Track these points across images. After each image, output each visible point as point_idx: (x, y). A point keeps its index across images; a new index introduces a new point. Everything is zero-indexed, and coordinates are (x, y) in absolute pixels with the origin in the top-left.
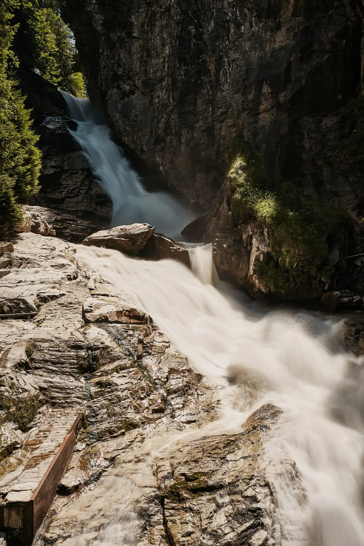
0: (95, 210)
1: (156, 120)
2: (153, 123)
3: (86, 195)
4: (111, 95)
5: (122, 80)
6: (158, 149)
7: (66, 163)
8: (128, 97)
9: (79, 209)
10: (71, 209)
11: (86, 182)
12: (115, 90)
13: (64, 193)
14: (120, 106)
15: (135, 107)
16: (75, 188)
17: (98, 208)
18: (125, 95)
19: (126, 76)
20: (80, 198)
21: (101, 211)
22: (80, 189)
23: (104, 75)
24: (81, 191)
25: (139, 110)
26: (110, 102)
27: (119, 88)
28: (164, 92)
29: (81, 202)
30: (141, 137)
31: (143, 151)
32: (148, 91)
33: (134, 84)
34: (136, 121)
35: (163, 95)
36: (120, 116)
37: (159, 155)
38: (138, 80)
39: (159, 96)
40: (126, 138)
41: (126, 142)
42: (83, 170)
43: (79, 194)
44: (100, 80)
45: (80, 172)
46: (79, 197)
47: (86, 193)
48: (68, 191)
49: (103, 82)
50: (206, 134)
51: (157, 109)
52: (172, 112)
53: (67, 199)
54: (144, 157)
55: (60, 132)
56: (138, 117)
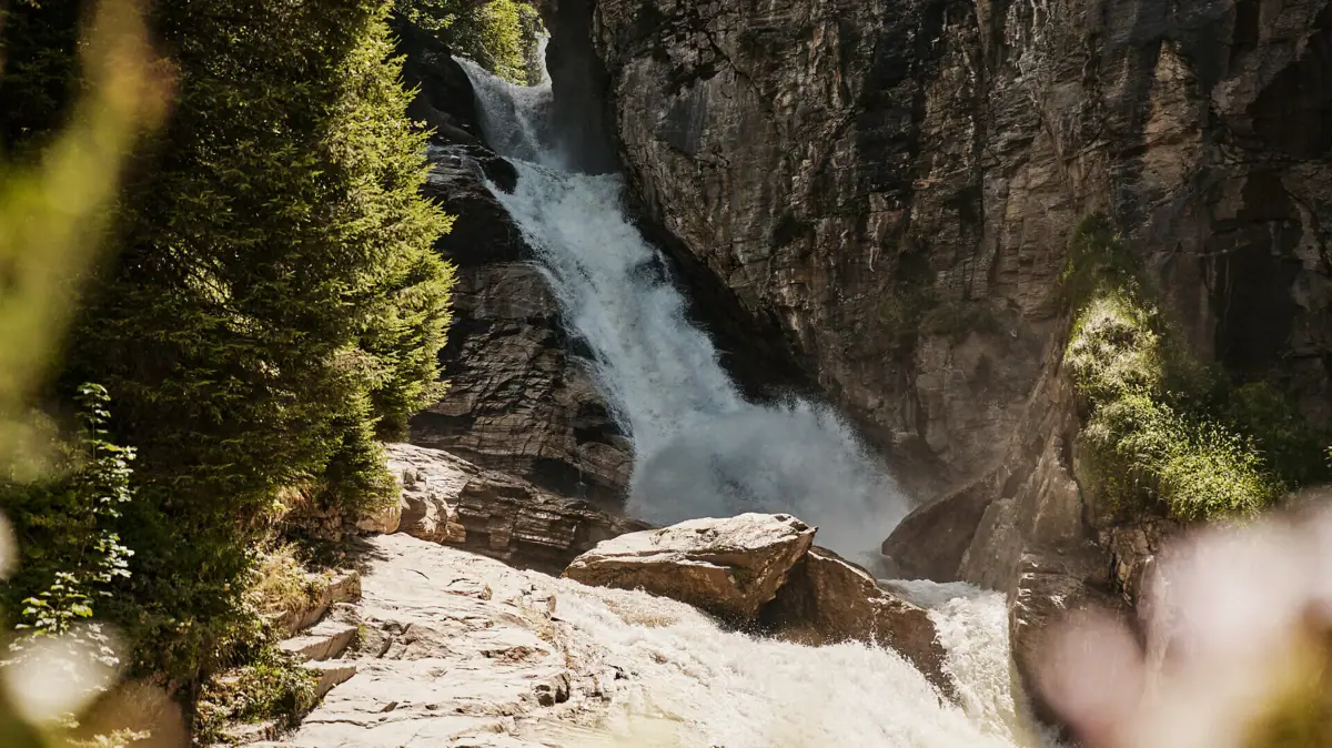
0: (574, 455)
1: (782, 163)
2: (771, 171)
3: (543, 406)
4: (634, 79)
5: (673, 30)
6: (786, 260)
7: (481, 296)
8: (690, 87)
9: (519, 452)
10: (493, 452)
11: (547, 364)
12: (649, 61)
13: (471, 397)
14: (662, 115)
15: (713, 119)
16: (508, 382)
17: (582, 449)
18: (681, 78)
19: (686, 19)
20: (522, 417)
21: (594, 462)
22: (524, 387)
23: (612, 12)
24: (528, 393)
25: (727, 127)
26: (630, 100)
27: (661, 55)
28: (812, 71)
29: (525, 430)
30: (728, 217)
31: (733, 263)
32: (759, 68)
33: (712, 44)
34: (713, 166)
35: (809, 81)
36: (660, 146)
37: (789, 277)
38: (726, 31)
39: (795, 86)
40: (679, 220)
41: (678, 232)
42: (536, 322)
43: (523, 402)
44: (596, 29)
45: (527, 328)
46: (523, 411)
47: (544, 399)
48: (485, 391)
49: (607, 37)
50: (955, 212)
51: (785, 126)
52: (837, 135)
53: (481, 419)
54: (735, 283)
55: (463, 195)
56: (720, 151)
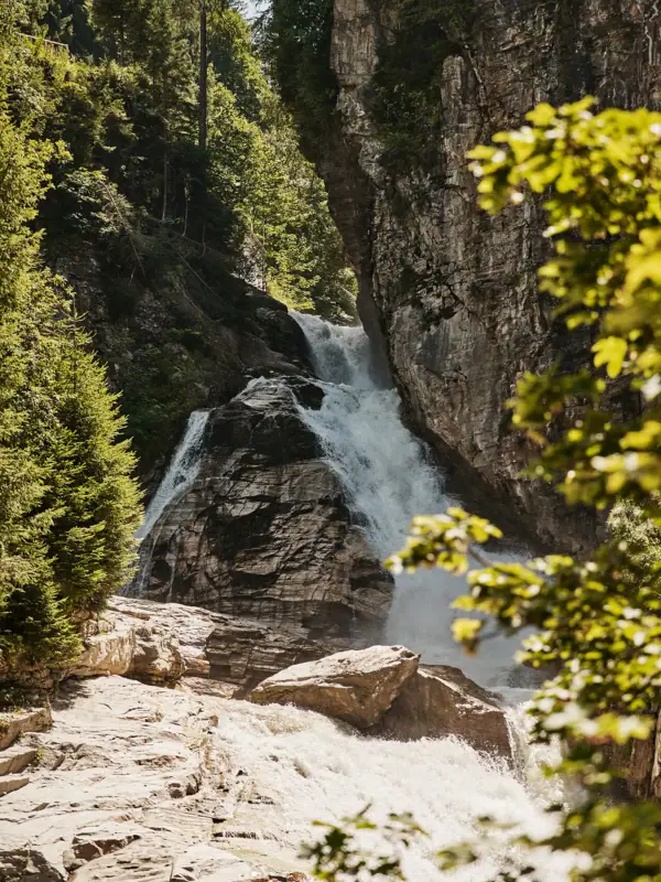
0: (350, 599)
1: (504, 375)
2: (496, 382)
3: (328, 564)
4: (400, 321)
5: (425, 284)
6: (508, 445)
7: (286, 486)
8: (437, 325)
9: (309, 598)
10: (292, 599)
11: (331, 533)
12: (410, 307)
13: (276, 560)
14: (419, 345)
15: (454, 347)
16: (304, 547)
17: (355, 594)
18: (431, 319)
19: (433, 276)
20: (313, 573)
21: (363, 603)
22: (314, 550)
23: (384, 274)
24: (317, 555)
25: (464, 352)
26: (398, 336)
27: (417, 303)
28: (521, 308)
29: (314, 582)
30: (468, 415)
31: (475, 450)
32: (483, 309)
33: (452, 293)
34: (456, 381)
35: (519, 315)
36: (419, 369)
37: (511, 457)
38: (461, 283)
39: (510, 319)
40: (436, 421)
41: (435, 430)
42: (324, 502)
43: (313, 562)
44: (375, 287)
45: (318, 507)
46: (314, 568)
47: (330, 558)
48: (287, 554)
49: (383, 292)
50: (619, 405)
51: (505, 348)
52: (539, 354)
53: (283, 576)
54: (478, 464)
55: (275, 414)
56: (460, 369)
